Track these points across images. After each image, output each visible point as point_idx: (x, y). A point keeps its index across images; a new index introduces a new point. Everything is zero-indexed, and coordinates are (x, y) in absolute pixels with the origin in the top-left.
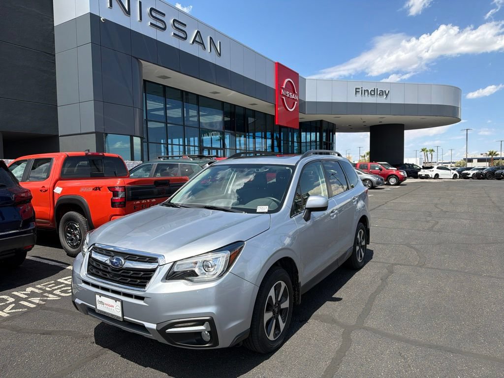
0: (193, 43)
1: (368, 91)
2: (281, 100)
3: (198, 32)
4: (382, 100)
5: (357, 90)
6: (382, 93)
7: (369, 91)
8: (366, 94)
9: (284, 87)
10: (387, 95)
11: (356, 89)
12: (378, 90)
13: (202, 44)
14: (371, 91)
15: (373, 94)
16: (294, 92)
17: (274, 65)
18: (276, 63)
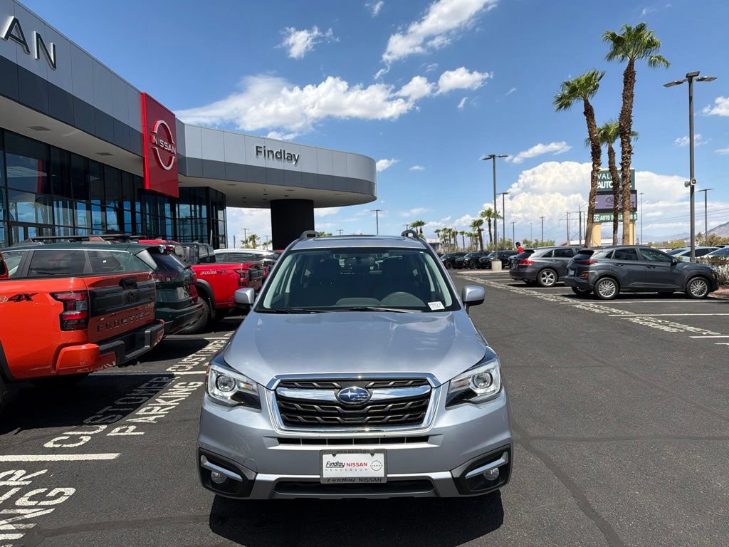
0: (7, 37)
1: (272, 152)
2: (152, 151)
3: (15, 21)
4: (290, 166)
5: (259, 150)
6: (291, 157)
7: (275, 153)
8: (271, 156)
9: (156, 132)
10: (296, 161)
11: (257, 147)
12: (286, 153)
13: (24, 43)
14: (277, 152)
15: (279, 156)
16: (170, 142)
17: (140, 97)
18: (142, 94)
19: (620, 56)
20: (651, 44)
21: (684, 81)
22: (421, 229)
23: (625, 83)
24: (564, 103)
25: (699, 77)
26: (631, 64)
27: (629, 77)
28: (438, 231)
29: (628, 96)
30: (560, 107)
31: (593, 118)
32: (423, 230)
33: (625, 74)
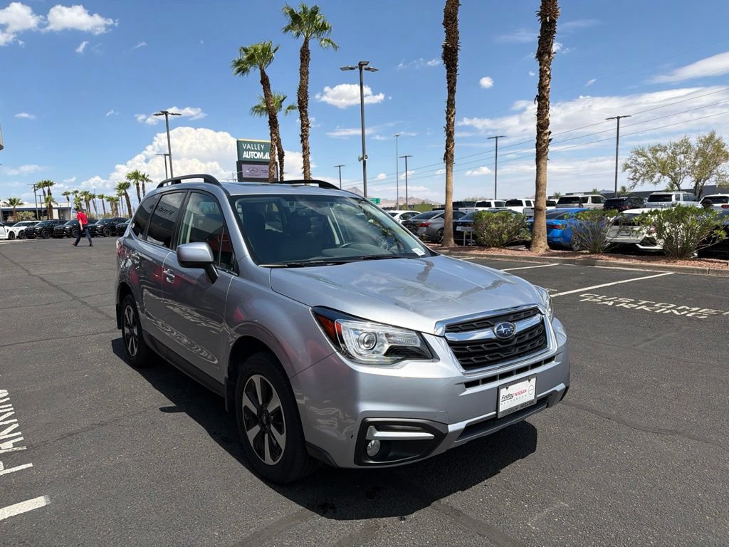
19: (294, 32)
20: (324, 27)
21: (356, 67)
22: (49, 191)
23: (302, 60)
24: (242, 68)
25: (367, 67)
26: (306, 43)
27: (305, 54)
28: (66, 194)
29: (304, 73)
30: (238, 72)
31: (269, 88)
32: (52, 192)
33: (301, 51)
